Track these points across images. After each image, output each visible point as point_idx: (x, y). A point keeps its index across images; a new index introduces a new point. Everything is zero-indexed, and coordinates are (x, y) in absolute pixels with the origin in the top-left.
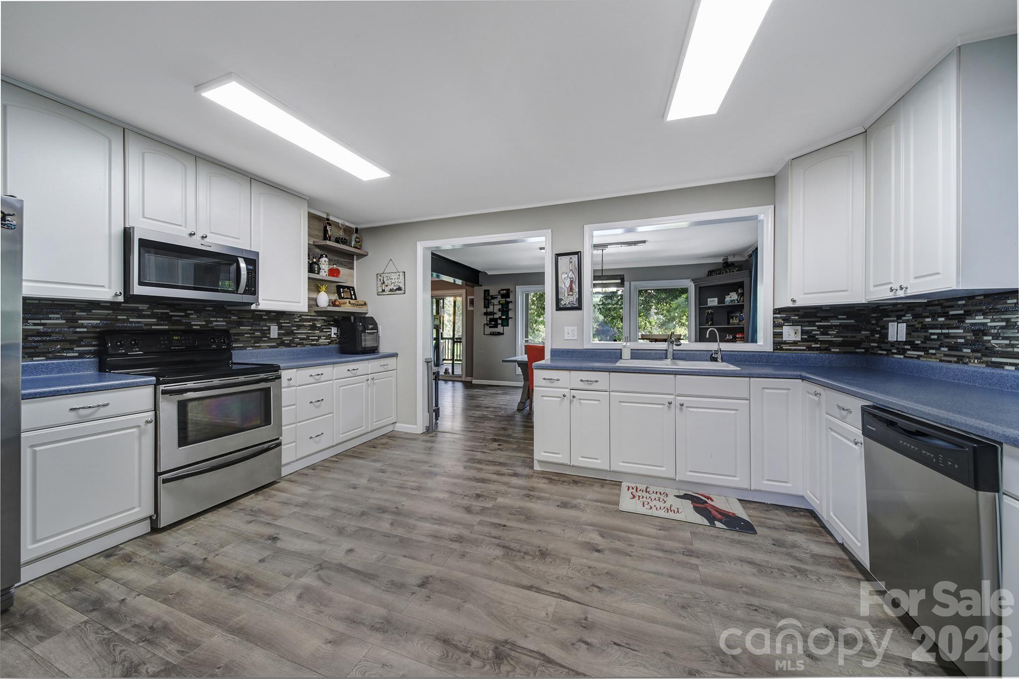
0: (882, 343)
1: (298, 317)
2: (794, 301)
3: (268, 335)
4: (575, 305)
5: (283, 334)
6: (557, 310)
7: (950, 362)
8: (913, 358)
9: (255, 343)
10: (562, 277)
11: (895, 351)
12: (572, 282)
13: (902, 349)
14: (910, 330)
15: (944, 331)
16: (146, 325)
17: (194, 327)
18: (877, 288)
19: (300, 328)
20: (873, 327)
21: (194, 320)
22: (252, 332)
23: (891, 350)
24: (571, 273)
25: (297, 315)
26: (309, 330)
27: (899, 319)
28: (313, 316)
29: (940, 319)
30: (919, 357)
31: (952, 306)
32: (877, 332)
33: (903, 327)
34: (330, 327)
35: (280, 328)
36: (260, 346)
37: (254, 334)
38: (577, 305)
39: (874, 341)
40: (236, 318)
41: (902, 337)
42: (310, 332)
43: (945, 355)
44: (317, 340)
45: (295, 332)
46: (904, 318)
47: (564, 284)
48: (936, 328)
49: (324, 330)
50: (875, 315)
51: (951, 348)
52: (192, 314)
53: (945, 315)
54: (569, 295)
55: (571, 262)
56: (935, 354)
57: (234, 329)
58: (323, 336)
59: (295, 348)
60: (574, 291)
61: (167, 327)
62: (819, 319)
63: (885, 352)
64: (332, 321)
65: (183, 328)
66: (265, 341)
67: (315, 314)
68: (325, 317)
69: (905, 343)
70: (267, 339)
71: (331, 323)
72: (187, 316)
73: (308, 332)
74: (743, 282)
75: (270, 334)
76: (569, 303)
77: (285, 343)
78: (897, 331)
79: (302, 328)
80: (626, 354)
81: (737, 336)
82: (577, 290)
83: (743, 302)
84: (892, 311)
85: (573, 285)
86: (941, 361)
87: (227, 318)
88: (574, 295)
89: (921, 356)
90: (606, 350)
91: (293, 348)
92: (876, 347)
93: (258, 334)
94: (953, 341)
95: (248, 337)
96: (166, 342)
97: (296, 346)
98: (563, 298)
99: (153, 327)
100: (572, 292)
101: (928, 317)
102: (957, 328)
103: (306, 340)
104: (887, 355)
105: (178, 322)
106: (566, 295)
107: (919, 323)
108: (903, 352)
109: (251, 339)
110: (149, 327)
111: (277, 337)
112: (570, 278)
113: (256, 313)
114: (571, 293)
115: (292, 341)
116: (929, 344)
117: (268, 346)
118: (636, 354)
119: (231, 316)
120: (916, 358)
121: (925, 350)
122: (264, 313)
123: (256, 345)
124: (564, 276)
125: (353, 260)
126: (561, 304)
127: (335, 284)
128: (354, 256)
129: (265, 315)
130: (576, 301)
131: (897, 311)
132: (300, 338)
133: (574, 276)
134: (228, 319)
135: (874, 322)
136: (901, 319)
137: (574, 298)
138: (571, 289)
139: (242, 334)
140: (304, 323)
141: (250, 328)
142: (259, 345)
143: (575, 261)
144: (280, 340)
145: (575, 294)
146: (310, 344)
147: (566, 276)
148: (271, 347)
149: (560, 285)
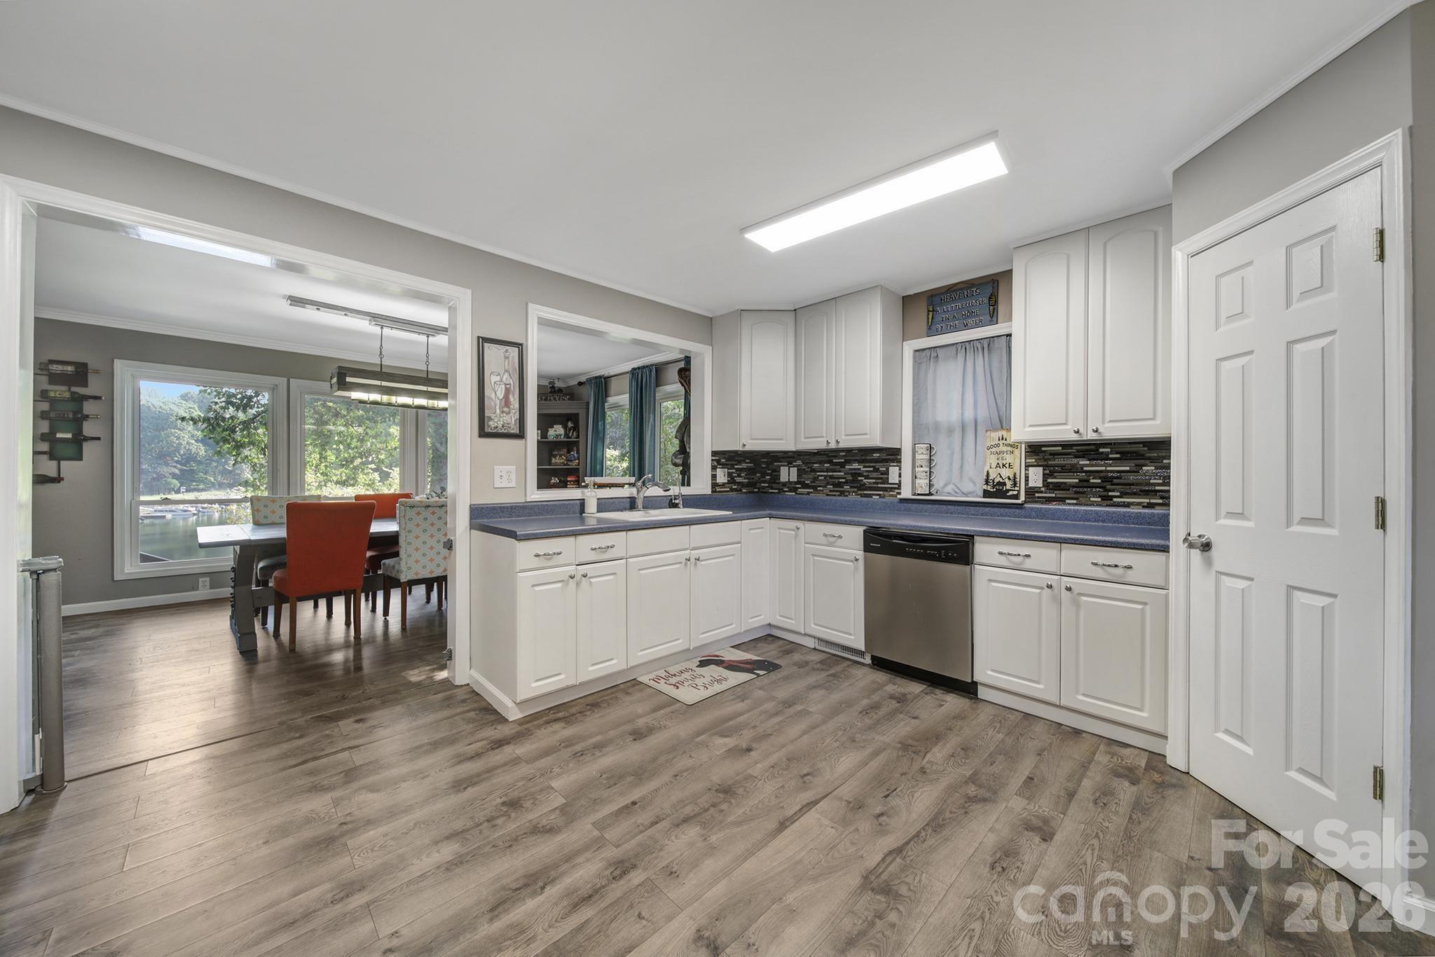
0: (773, 483)
2: (744, 445)
4: (513, 429)
6: (480, 436)
7: (835, 495)
8: (803, 494)
10: (491, 379)
11: (787, 489)
12: (507, 391)
13: (793, 488)
14: (800, 473)
15: (829, 474)
18: (806, 440)
20: (763, 470)
23: (782, 489)
24: (506, 375)
27: (790, 464)
29: (826, 465)
30: (808, 493)
31: (836, 456)
32: (768, 475)
33: (794, 471)
38: (516, 431)
39: (765, 482)
41: (794, 478)
43: (831, 491)
46: (794, 464)
47: (495, 394)
48: (823, 472)
50: (765, 460)
51: (835, 485)
53: (830, 462)
54: (503, 412)
55: (506, 358)
56: (822, 491)
60: (512, 407)
62: (736, 463)
63: (777, 491)
69: (796, 483)
74: (578, 414)
76: (503, 426)
78: (788, 474)
80: (591, 507)
81: (569, 479)
82: (517, 406)
83: (578, 437)
84: (783, 458)
85: (511, 397)
86: (827, 495)
88: (512, 414)
89: (811, 492)
90: (560, 502)
92: (766, 487)
94: (837, 481)
98: (493, 416)
100: (509, 407)
101: (816, 463)
102: (840, 472)
104: (779, 493)
106: (498, 411)
107: (808, 468)
108: (795, 490)
112: (506, 384)
114: (506, 409)
116: (817, 483)
118: (603, 505)
120: (806, 494)
121: (815, 488)
124: (494, 379)
126: (489, 426)
130: (515, 424)
131: (788, 457)
133: (512, 382)
135: (764, 466)
136: (792, 464)
137: (511, 420)
138: (506, 402)
143: (513, 357)
145: (514, 411)
147: (498, 378)
149: (487, 392)
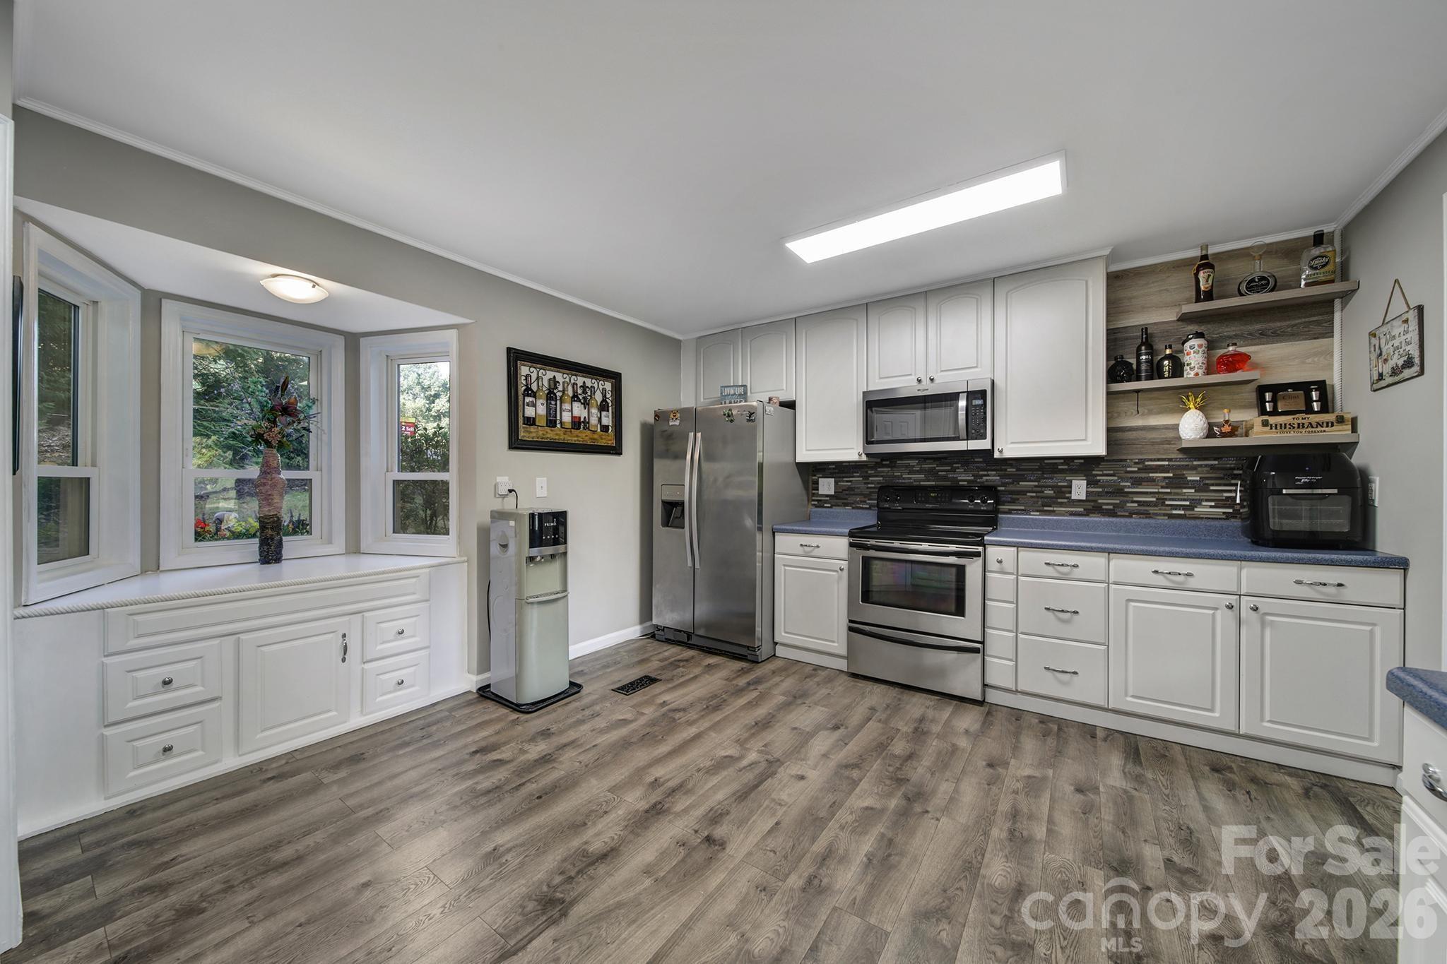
1: (1136, 463)
3: (1067, 495)
5: (1099, 494)
9: (1044, 506)
16: (915, 481)
17: (960, 483)
19: (1141, 485)
21: (960, 473)
22: (1039, 489)
25: (1131, 460)
26: (1162, 487)
28: (1176, 460)
34: (1233, 482)
35: (1090, 483)
36: (1054, 511)
37: (1043, 492)
40: (1014, 470)
42: (1169, 490)
44: (1191, 508)
45: (1126, 490)
49: (1212, 488)
52: (958, 468)
57: (1011, 486)
58: (1207, 500)
59: (1128, 520)
61: (934, 483)
64: (1238, 469)
65: (948, 483)
66: (1062, 503)
67: (1180, 456)
68: (1215, 459)
70: (1066, 501)
71: (1236, 472)
72: (953, 470)
73: (1161, 490)
75: (1070, 492)
77: (1103, 509)
79: (1144, 483)
87: (1001, 470)
91: (1122, 520)
93: (1049, 492)
95: (1032, 497)
96: (923, 499)
97: (1130, 516)
99: (921, 483)
103: (1156, 506)
105: (945, 478)
109: (1036, 500)
110: (918, 483)
111: (1085, 498)
113: (1046, 461)
115: (1121, 506)
117: (1067, 512)
119: (1006, 467)
122: (1062, 461)
123: (1046, 508)
125: (1333, 313)
127: (1253, 386)
128: (1332, 301)
129: (1062, 464)
132: (1140, 501)
134: (1003, 472)
139: (1024, 493)
140: (1151, 475)
141: (1036, 484)
142: (1051, 509)
144: (1092, 504)
146: (1165, 515)
148: (1072, 514)
